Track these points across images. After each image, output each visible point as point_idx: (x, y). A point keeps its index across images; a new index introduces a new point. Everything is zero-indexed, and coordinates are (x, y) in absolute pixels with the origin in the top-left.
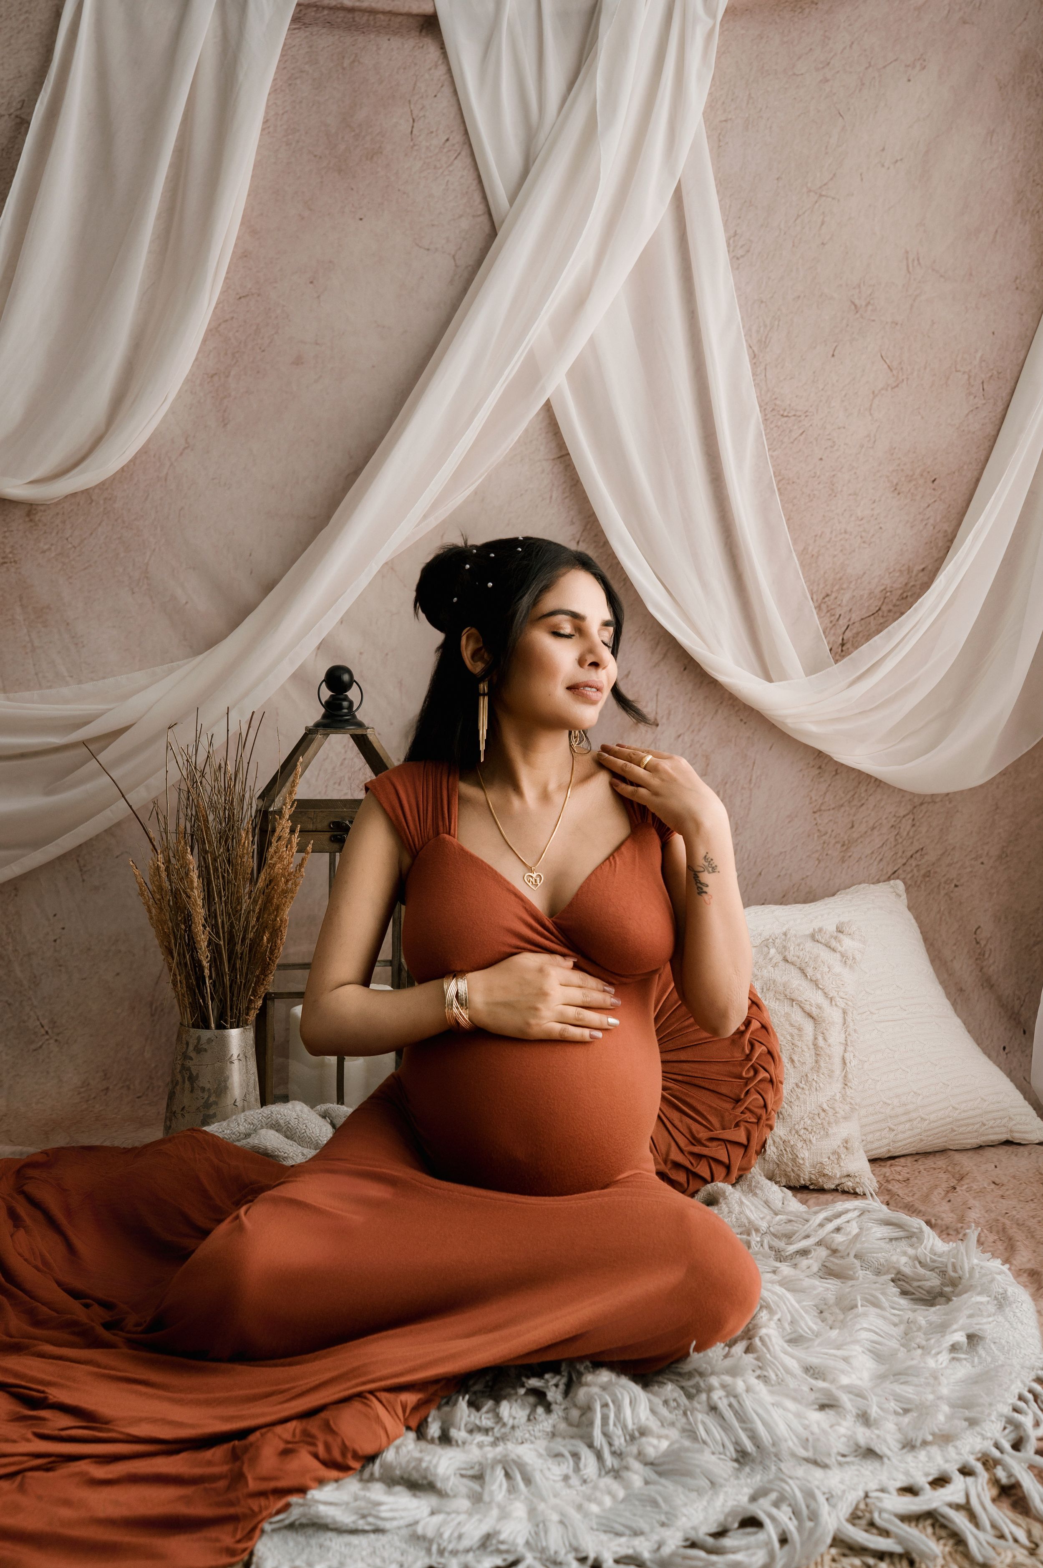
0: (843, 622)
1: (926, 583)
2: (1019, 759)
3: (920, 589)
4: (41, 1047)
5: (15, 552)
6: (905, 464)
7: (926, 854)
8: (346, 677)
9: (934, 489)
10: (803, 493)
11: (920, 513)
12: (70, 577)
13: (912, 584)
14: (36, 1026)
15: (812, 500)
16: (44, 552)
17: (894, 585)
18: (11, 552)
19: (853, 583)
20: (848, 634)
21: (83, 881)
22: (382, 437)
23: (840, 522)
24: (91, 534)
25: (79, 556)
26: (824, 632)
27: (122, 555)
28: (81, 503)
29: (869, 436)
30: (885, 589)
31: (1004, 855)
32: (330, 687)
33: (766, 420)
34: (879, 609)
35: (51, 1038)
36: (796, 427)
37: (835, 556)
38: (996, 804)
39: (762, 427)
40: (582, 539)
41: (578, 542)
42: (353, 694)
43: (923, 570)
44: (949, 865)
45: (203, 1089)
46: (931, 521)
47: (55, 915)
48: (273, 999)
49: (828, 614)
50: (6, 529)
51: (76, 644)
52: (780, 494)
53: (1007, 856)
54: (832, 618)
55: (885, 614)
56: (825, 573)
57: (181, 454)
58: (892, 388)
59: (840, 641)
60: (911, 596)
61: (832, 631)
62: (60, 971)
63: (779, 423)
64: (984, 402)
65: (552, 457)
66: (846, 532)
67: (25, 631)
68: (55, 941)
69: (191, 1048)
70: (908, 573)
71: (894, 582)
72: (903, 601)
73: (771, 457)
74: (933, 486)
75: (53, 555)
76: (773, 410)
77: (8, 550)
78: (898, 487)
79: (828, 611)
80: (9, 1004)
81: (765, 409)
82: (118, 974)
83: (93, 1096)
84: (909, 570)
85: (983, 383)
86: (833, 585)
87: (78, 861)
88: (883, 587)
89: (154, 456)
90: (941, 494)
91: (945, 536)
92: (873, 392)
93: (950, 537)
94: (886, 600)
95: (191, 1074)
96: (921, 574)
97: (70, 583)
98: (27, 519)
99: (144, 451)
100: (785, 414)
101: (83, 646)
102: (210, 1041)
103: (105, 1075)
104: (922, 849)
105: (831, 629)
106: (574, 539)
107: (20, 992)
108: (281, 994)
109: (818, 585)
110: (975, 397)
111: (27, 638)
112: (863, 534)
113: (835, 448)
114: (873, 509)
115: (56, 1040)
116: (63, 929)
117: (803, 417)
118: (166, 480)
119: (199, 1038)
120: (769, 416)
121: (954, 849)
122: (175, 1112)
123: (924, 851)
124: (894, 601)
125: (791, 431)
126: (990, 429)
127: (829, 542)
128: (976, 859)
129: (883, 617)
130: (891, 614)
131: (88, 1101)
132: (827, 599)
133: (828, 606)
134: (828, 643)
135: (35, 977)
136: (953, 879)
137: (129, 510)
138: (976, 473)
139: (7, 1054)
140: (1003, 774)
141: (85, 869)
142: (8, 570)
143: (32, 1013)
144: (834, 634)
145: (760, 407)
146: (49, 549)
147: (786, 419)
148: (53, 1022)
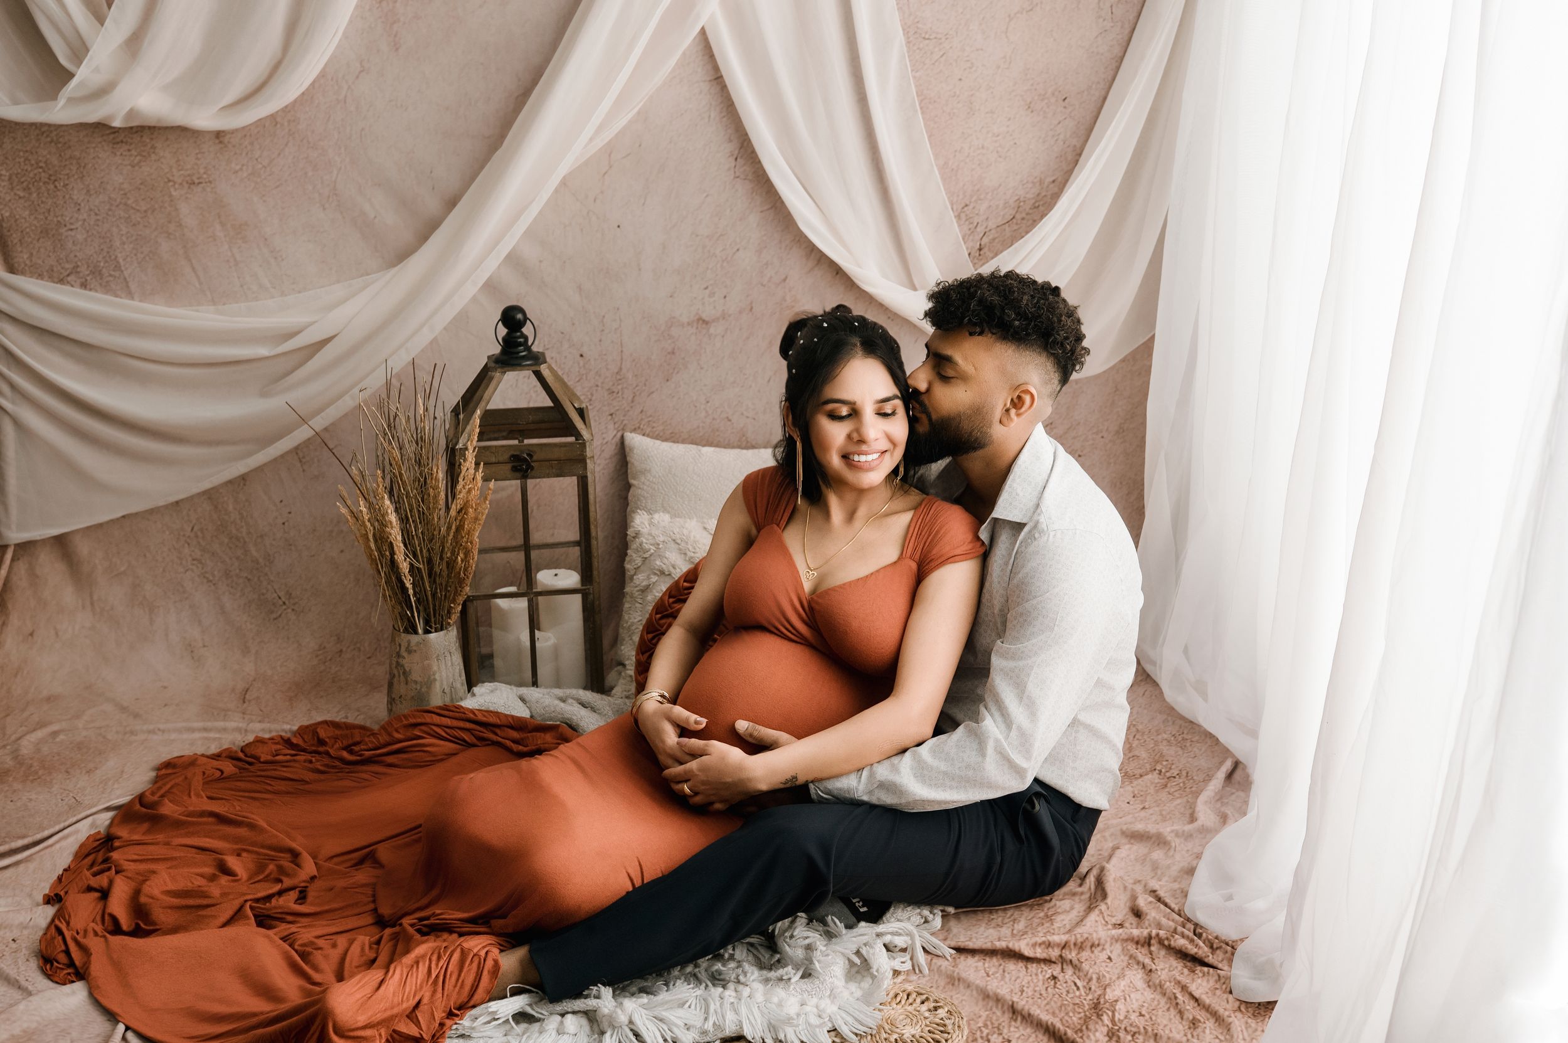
0: (981, 229)
1: (1056, 193)
2: (1137, 348)
3: (1051, 198)
4: (280, 616)
5: (209, 172)
6: (1038, 84)
7: (1055, 428)
8: (520, 316)
9: (1065, 107)
10: (944, 112)
11: (1051, 130)
12: (264, 196)
13: (1043, 194)
14: (274, 598)
15: (952, 118)
16: (236, 172)
17: (1028, 196)
18: (205, 173)
19: (990, 194)
20: (985, 240)
21: (304, 471)
22: (547, 61)
23: (978, 139)
24: (279, 154)
25: (270, 175)
26: (963, 239)
27: (310, 174)
28: (267, 125)
29: (1004, 57)
30: (1019, 199)
31: (1121, 431)
32: (505, 325)
33: (909, 42)
34: (1014, 217)
35: (288, 608)
36: (936, 49)
37: (973, 170)
38: (1116, 387)
39: (905, 49)
40: (740, 155)
41: (736, 159)
42: (527, 330)
43: (1054, 181)
44: (1074, 438)
45: (416, 682)
46: (1062, 137)
47: (281, 501)
48: (472, 601)
49: (967, 222)
50: (198, 151)
51: (276, 258)
52: (923, 113)
53: (1123, 431)
54: (971, 226)
55: (1019, 222)
56: (964, 185)
57: (357, 77)
58: (1027, 12)
59: (978, 247)
60: (1043, 205)
61: (971, 238)
62: (291, 549)
63: (921, 46)
64: (1112, 24)
65: (708, 79)
66: (983, 147)
67: (226, 247)
68: (284, 524)
69: (403, 649)
70: (1040, 184)
71: (1027, 193)
72: (1035, 210)
73: (914, 77)
74: (1063, 104)
75: (245, 175)
76: (916, 32)
77: (202, 171)
78: (1032, 106)
79: (966, 220)
80: (249, 580)
81: (908, 32)
82: (342, 551)
83: (329, 657)
84: (1041, 182)
85: (1111, 6)
86: (971, 196)
87: (297, 453)
88: (1016, 198)
89: (332, 79)
90: (1071, 112)
91: (1074, 151)
92: (1009, 16)
93: (1079, 152)
94: (1021, 209)
95: (405, 670)
96: (1052, 186)
97: (264, 201)
98: (217, 141)
99: (323, 74)
100: (927, 36)
101: (283, 260)
102: (418, 644)
103: (339, 639)
104: (1051, 424)
105: (969, 235)
106: (732, 155)
107: (257, 569)
108: (479, 596)
109: (958, 196)
110: (1104, 20)
111: (229, 254)
112: (999, 149)
113: (974, 69)
114: (1008, 126)
115: (293, 610)
116: (290, 513)
117: (943, 40)
118: (345, 102)
119: (409, 642)
120: (911, 39)
121: (1079, 424)
122: (394, 699)
123: (1053, 426)
124: (1027, 210)
125: (932, 53)
126: (1117, 51)
127: (968, 156)
128: (1097, 433)
129: (1017, 224)
130: (1025, 222)
131: (325, 662)
132: (966, 209)
133: (966, 215)
134: (967, 248)
135: (269, 555)
136: (1077, 450)
137: (313, 132)
138: (1103, 93)
139: (251, 624)
140: (1123, 361)
141: (304, 460)
142: (204, 189)
143: (269, 587)
144: (973, 240)
145: (904, 30)
146: (241, 169)
147: (927, 41)
148: (289, 595)
